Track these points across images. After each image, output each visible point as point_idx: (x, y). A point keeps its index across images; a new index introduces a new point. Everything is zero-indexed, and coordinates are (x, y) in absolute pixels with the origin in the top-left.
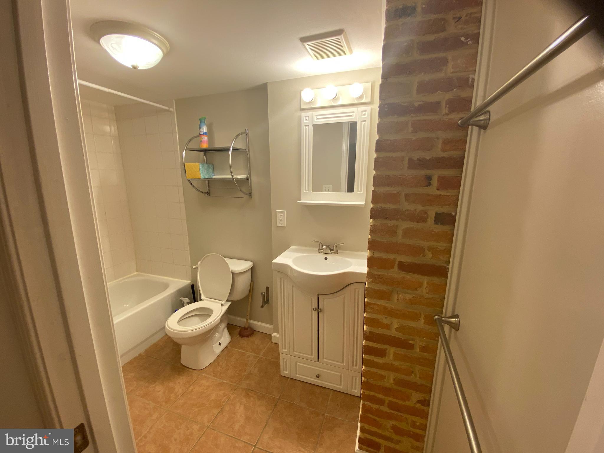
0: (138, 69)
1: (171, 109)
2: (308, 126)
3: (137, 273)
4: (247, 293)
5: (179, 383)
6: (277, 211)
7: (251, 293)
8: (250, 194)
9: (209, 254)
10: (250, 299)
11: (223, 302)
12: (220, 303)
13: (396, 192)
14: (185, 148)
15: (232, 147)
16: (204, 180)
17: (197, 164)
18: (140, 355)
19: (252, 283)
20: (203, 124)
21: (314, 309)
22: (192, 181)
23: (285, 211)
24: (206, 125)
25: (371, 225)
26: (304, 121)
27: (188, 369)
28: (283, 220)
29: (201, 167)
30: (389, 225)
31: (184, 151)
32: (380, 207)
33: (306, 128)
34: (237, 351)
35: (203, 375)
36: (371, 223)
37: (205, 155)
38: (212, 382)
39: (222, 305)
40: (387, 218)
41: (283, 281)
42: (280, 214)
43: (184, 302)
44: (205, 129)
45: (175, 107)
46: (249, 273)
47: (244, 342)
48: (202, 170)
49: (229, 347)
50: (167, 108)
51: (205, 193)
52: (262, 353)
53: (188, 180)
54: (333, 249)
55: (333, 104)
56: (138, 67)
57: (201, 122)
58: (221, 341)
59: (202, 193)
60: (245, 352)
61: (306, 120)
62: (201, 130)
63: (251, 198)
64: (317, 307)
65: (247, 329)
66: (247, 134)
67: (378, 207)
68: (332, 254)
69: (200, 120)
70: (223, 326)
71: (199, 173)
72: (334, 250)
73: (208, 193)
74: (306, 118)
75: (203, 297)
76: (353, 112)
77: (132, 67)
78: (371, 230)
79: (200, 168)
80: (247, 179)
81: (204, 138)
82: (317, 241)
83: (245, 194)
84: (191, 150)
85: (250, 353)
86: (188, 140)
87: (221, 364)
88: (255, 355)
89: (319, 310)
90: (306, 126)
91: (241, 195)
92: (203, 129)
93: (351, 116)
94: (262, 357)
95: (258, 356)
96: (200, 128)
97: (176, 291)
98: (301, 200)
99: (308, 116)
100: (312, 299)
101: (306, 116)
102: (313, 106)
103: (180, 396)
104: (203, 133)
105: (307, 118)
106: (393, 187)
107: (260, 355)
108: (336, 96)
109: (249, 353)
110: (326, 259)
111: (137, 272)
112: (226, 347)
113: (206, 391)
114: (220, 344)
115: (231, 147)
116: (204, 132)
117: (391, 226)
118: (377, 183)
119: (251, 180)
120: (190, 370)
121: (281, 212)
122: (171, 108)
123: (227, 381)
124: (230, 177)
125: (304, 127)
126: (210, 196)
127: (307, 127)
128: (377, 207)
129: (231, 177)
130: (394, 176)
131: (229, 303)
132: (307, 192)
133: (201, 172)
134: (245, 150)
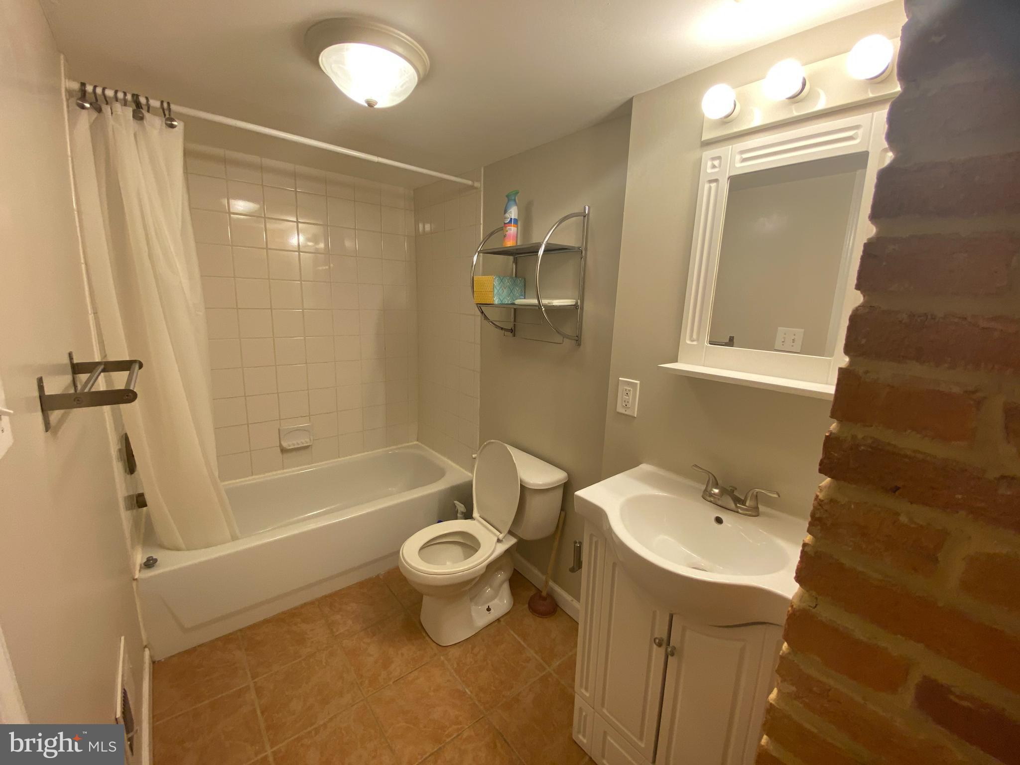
0: (375, 107)
1: (477, 184)
2: (716, 181)
3: (417, 443)
4: (552, 529)
5: (402, 655)
6: (620, 378)
7: (559, 533)
8: (576, 338)
9: (492, 441)
10: (556, 543)
11: (501, 536)
12: (495, 535)
13: (956, 390)
14: (478, 249)
15: (545, 243)
16: (502, 306)
17: (490, 278)
18: (378, 576)
19: (563, 513)
20: (512, 203)
21: (657, 641)
22: (484, 308)
23: (639, 382)
24: (516, 204)
25: (821, 496)
26: (708, 169)
27: (424, 634)
28: (630, 401)
29: (496, 283)
30: (903, 519)
31: (476, 253)
32: (869, 441)
33: (710, 188)
34: (513, 635)
35: (442, 658)
36: (821, 490)
37: (516, 261)
38: (449, 681)
39: (499, 541)
40: (897, 488)
41: (596, 543)
42: (625, 388)
43: (458, 510)
44: (513, 213)
45: (482, 182)
46: (559, 494)
47: (531, 622)
48: (498, 288)
49: (503, 623)
50: (470, 183)
51: (506, 330)
52: (556, 663)
53: (478, 306)
54: (746, 498)
55: (796, 113)
56: (376, 103)
57: (509, 200)
58: (491, 604)
59: (501, 331)
60: (525, 646)
61: (714, 167)
62: (507, 215)
63: (579, 345)
64: (665, 636)
65: (544, 599)
66: (585, 216)
67: (860, 436)
68: (738, 512)
69: (507, 196)
70: (501, 577)
71: (492, 293)
72: (747, 504)
73: (512, 331)
74: (713, 164)
75: (476, 514)
76: (857, 127)
77: (366, 105)
78: (817, 516)
79: (494, 284)
80: (576, 306)
81: (510, 229)
82: (701, 468)
83: (567, 338)
84: (489, 251)
85: (534, 655)
86: (488, 234)
87: (476, 650)
88: (541, 661)
89: (669, 650)
90: (710, 181)
91: (559, 339)
92: (511, 212)
93: (850, 138)
94: (552, 672)
95: (547, 667)
96: (505, 212)
97: (448, 488)
98: (676, 361)
99: (719, 158)
100: (654, 613)
101: (713, 159)
102: (736, 130)
103: (393, 680)
104: (509, 220)
105: (716, 163)
106: (946, 365)
107: (549, 666)
108: (804, 85)
109: (531, 653)
110: (719, 520)
111: (418, 441)
112: (498, 620)
113: (432, 694)
114: (489, 609)
115: (543, 242)
116: (511, 219)
117: (913, 526)
118: (863, 341)
119: (582, 309)
120: (427, 638)
121: (629, 383)
122: (476, 181)
123: (471, 692)
124: (535, 301)
125: (707, 186)
126: (514, 336)
127: (713, 185)
128: (854, 437)
129: (537, 302)
130: (956, 320)
131: (513, 541)
132: (695, 343)
133: (496, 291)
134: (579, 248)
